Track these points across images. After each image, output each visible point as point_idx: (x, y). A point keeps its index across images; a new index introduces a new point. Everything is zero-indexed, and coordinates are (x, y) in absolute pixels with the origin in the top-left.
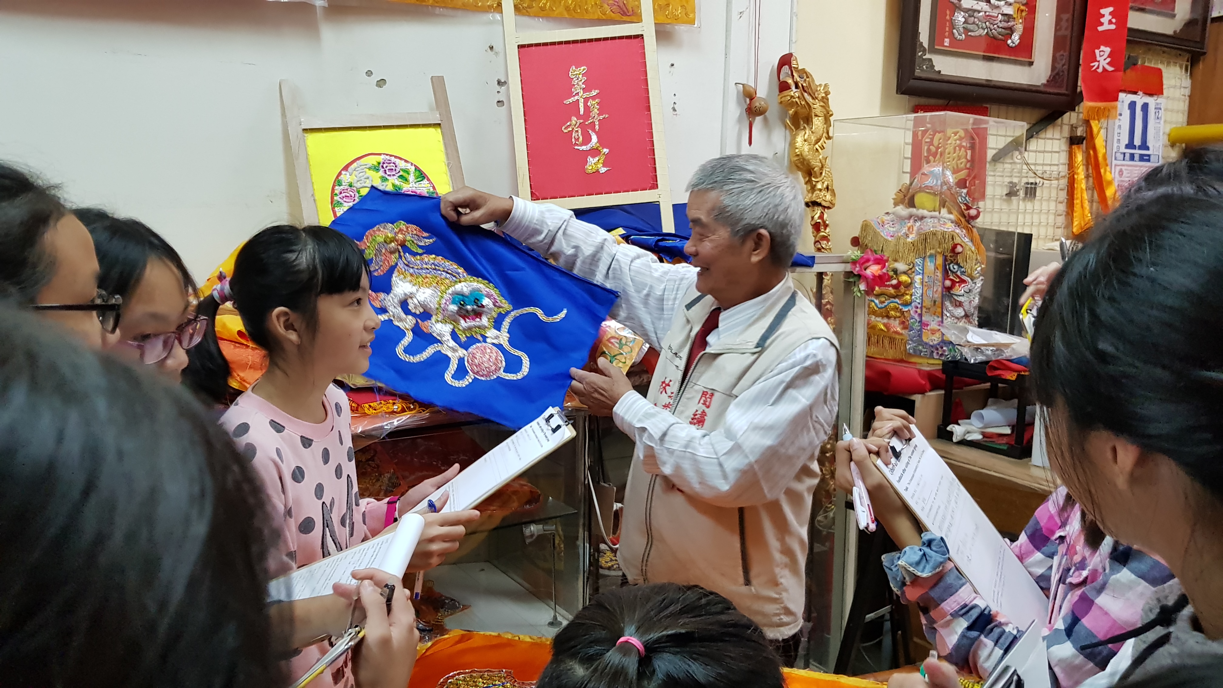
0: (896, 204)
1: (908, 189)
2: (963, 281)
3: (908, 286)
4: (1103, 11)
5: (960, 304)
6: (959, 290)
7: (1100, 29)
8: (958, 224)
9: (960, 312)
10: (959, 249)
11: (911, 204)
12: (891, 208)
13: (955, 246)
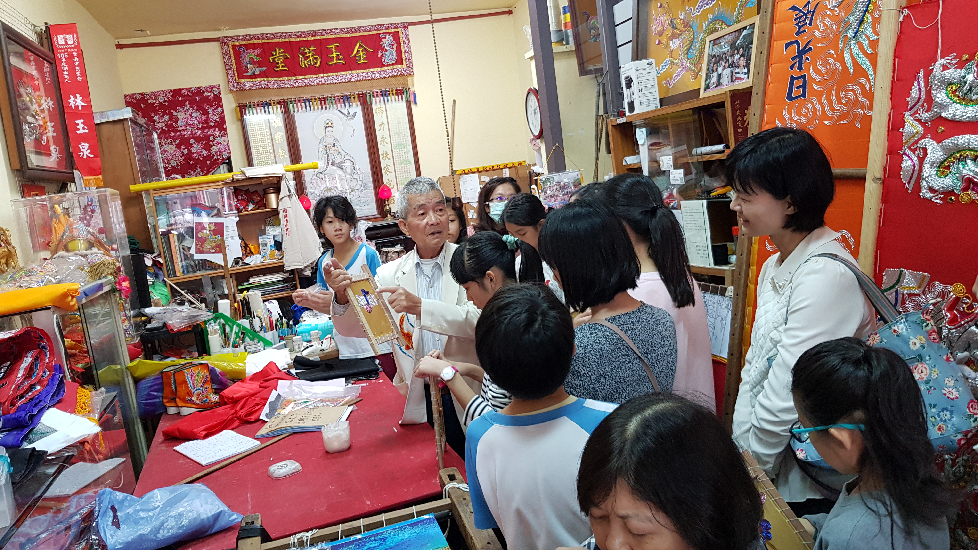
4: (77, 122)
7: (78, 132)
8: (107, 255)
11: (66, 248)
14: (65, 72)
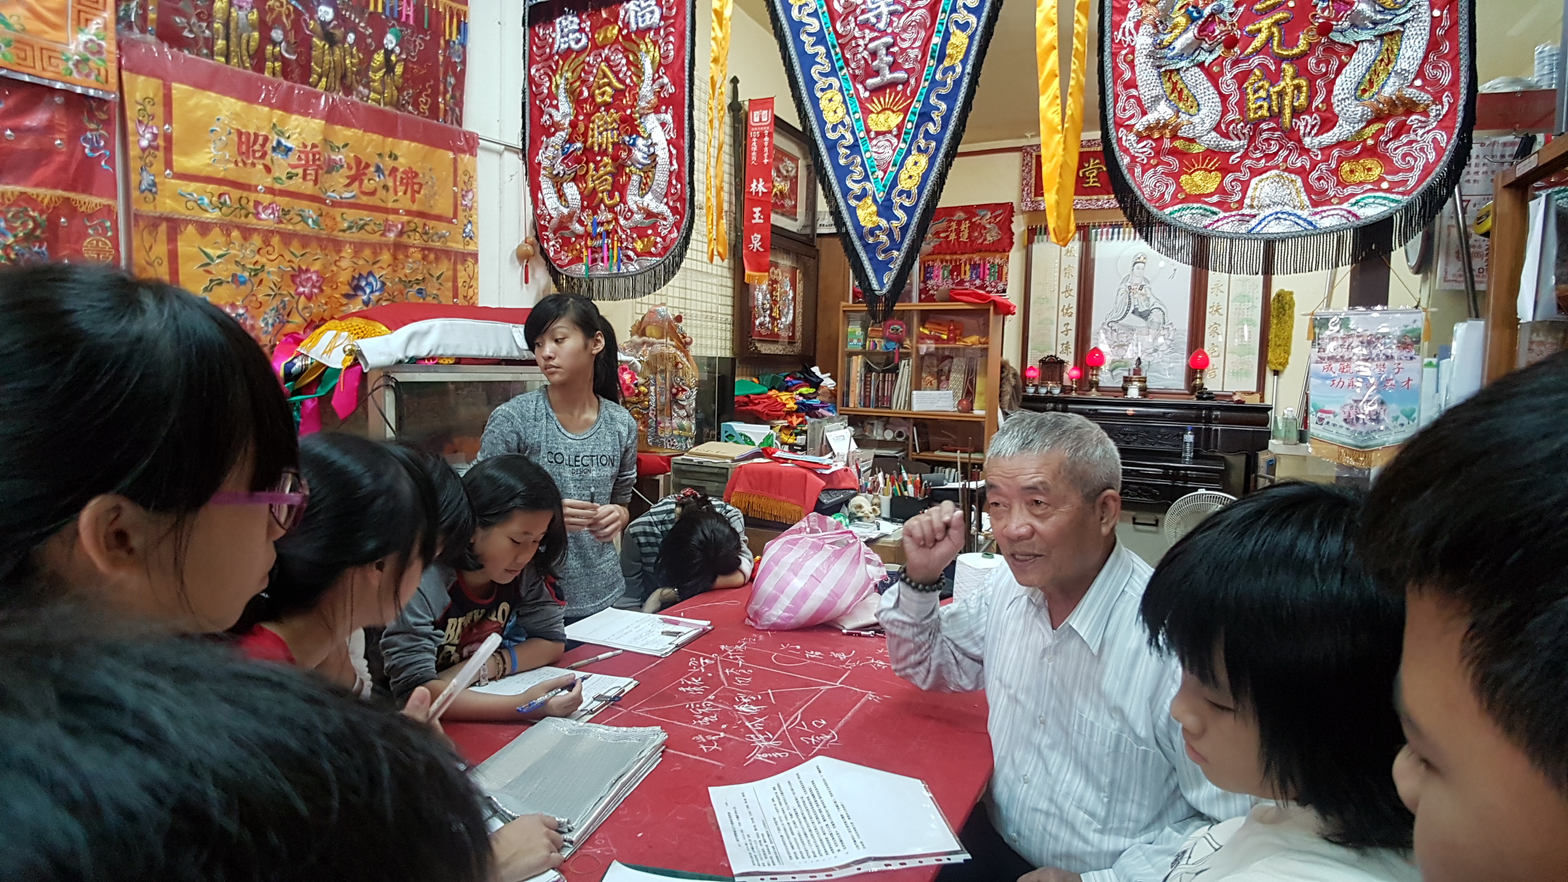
0: (632, 335)
1: (641, 323)
2: (684, 390)
3: (646, 395)
4: (755, 210)
5: (683, 407)
6: (682, 396)
7: (754, 221)
8: (677, 348)
9: (683, 413)
10: (680, 366)
11: (643, 334)
12: (629, 338)
13: (677, 364)
14: (754, 154)
